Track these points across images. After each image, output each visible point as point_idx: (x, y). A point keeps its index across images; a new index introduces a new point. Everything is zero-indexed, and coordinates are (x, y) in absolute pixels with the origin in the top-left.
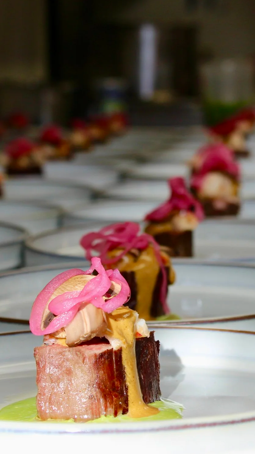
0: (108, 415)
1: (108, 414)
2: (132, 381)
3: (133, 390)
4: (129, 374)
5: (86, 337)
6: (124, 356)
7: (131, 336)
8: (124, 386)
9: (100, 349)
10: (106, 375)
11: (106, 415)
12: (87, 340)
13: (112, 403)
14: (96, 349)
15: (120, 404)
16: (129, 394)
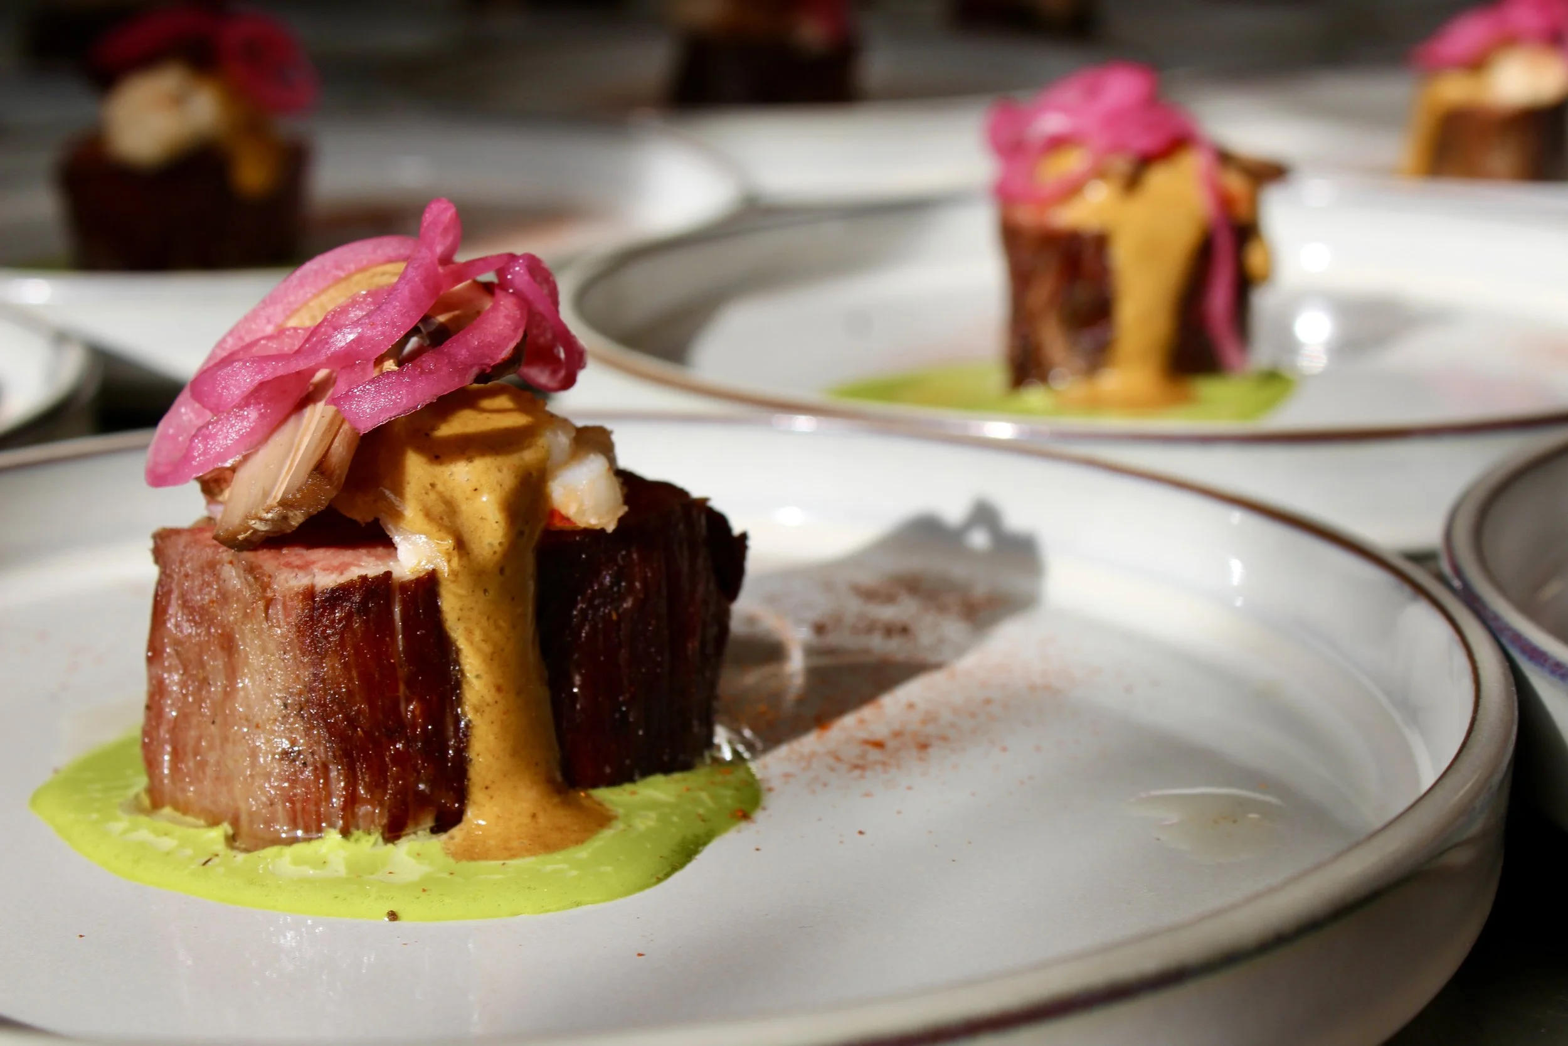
0: (357, 834)
1: (358, 828)
2: (488, 705)
3: (491, 737)
4: (478, 676)
5: (272, 520)
6: (450, 603)
7: (496, 526)
8: (449, 720)
9: (342, 569)
10: (354, 674)
11: (345, 833)
12: (277, 529)
13: (377, 786)
14: (325, 570)
15: (423, 791)
16: (472, 754)
